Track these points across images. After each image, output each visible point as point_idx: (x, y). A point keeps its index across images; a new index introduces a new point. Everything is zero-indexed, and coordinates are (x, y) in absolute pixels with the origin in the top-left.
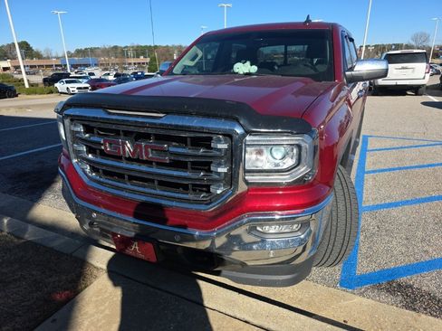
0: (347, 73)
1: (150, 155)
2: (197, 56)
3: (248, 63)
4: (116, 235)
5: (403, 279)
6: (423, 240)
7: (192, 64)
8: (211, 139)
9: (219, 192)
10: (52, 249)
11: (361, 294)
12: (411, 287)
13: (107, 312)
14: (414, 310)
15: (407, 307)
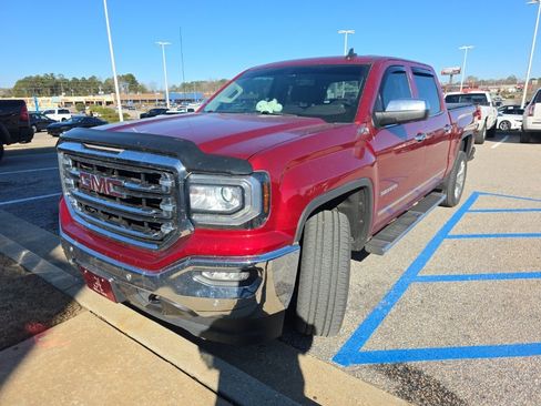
0: (377, 114)
1: (112, 190)
2: (236, 92)
3: (275, 101)
4: (84, 269)
5: (412, 364)
6: (472, 323)
7: (230, 101)
8: (159, 176)
9: (167, 231)
10: (50, 284)
11: (353, 373)
12: (420, 373)
13: (66, 348)
14: (408, 399)
15: (401, 394)
